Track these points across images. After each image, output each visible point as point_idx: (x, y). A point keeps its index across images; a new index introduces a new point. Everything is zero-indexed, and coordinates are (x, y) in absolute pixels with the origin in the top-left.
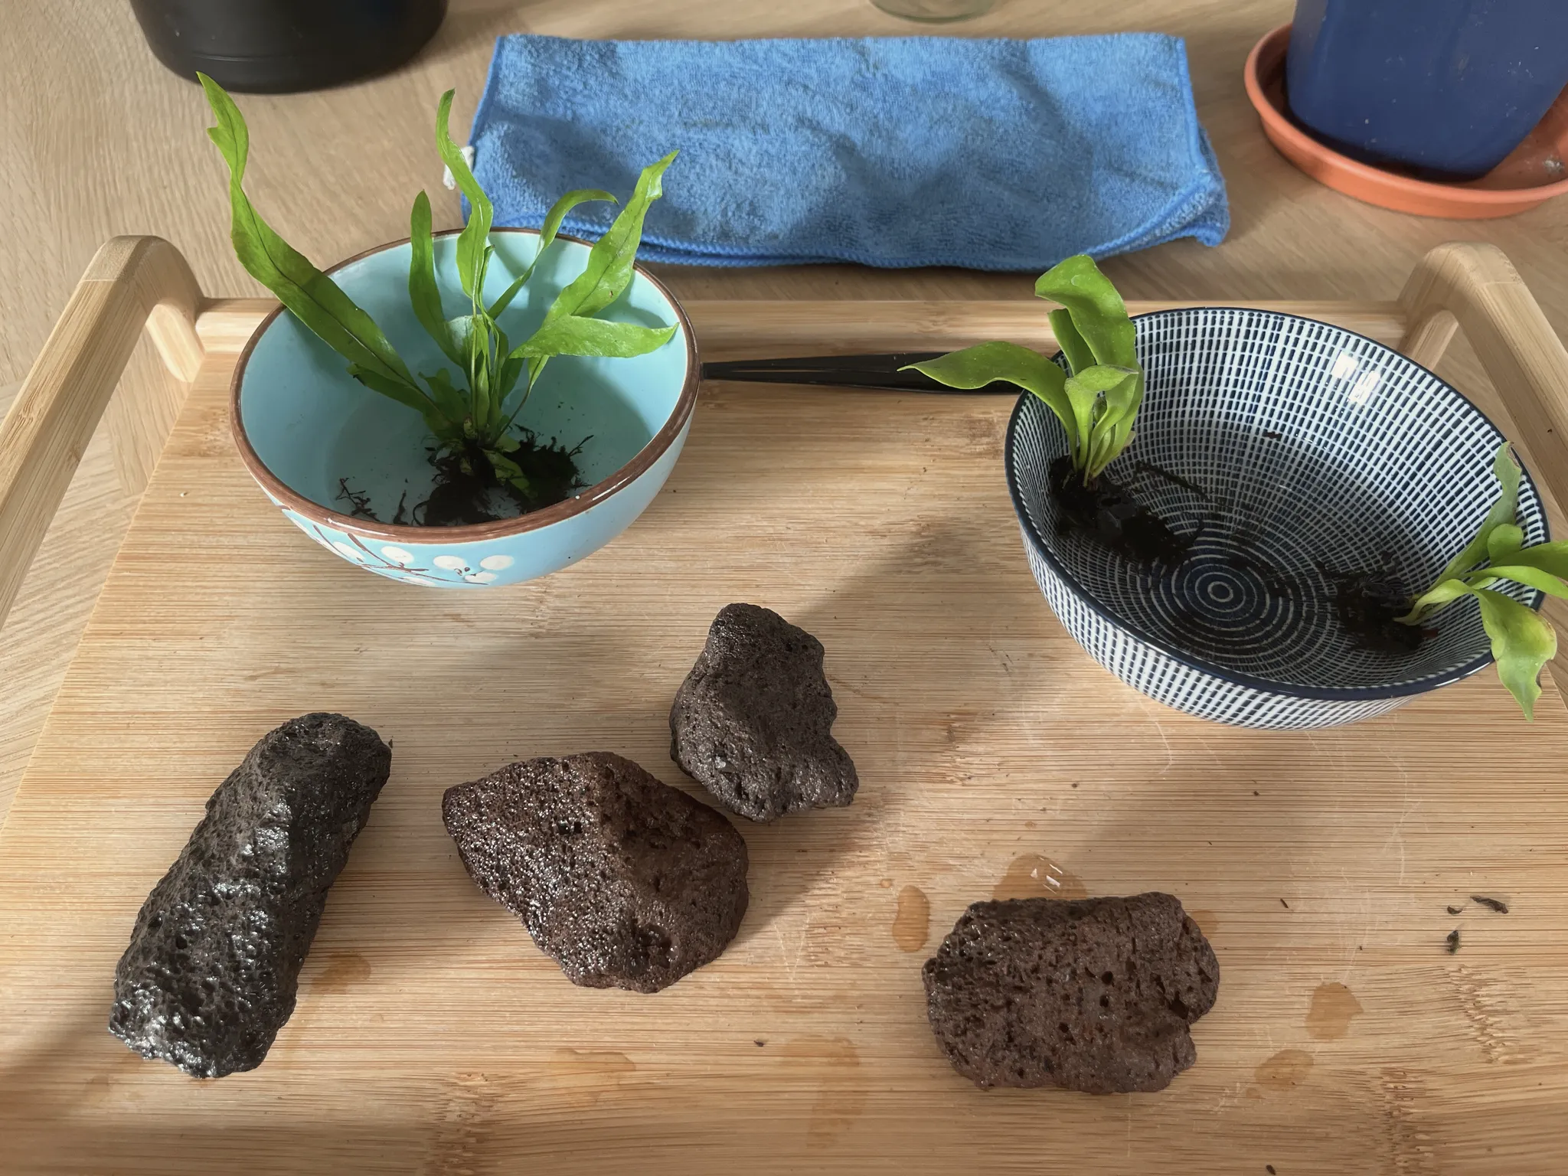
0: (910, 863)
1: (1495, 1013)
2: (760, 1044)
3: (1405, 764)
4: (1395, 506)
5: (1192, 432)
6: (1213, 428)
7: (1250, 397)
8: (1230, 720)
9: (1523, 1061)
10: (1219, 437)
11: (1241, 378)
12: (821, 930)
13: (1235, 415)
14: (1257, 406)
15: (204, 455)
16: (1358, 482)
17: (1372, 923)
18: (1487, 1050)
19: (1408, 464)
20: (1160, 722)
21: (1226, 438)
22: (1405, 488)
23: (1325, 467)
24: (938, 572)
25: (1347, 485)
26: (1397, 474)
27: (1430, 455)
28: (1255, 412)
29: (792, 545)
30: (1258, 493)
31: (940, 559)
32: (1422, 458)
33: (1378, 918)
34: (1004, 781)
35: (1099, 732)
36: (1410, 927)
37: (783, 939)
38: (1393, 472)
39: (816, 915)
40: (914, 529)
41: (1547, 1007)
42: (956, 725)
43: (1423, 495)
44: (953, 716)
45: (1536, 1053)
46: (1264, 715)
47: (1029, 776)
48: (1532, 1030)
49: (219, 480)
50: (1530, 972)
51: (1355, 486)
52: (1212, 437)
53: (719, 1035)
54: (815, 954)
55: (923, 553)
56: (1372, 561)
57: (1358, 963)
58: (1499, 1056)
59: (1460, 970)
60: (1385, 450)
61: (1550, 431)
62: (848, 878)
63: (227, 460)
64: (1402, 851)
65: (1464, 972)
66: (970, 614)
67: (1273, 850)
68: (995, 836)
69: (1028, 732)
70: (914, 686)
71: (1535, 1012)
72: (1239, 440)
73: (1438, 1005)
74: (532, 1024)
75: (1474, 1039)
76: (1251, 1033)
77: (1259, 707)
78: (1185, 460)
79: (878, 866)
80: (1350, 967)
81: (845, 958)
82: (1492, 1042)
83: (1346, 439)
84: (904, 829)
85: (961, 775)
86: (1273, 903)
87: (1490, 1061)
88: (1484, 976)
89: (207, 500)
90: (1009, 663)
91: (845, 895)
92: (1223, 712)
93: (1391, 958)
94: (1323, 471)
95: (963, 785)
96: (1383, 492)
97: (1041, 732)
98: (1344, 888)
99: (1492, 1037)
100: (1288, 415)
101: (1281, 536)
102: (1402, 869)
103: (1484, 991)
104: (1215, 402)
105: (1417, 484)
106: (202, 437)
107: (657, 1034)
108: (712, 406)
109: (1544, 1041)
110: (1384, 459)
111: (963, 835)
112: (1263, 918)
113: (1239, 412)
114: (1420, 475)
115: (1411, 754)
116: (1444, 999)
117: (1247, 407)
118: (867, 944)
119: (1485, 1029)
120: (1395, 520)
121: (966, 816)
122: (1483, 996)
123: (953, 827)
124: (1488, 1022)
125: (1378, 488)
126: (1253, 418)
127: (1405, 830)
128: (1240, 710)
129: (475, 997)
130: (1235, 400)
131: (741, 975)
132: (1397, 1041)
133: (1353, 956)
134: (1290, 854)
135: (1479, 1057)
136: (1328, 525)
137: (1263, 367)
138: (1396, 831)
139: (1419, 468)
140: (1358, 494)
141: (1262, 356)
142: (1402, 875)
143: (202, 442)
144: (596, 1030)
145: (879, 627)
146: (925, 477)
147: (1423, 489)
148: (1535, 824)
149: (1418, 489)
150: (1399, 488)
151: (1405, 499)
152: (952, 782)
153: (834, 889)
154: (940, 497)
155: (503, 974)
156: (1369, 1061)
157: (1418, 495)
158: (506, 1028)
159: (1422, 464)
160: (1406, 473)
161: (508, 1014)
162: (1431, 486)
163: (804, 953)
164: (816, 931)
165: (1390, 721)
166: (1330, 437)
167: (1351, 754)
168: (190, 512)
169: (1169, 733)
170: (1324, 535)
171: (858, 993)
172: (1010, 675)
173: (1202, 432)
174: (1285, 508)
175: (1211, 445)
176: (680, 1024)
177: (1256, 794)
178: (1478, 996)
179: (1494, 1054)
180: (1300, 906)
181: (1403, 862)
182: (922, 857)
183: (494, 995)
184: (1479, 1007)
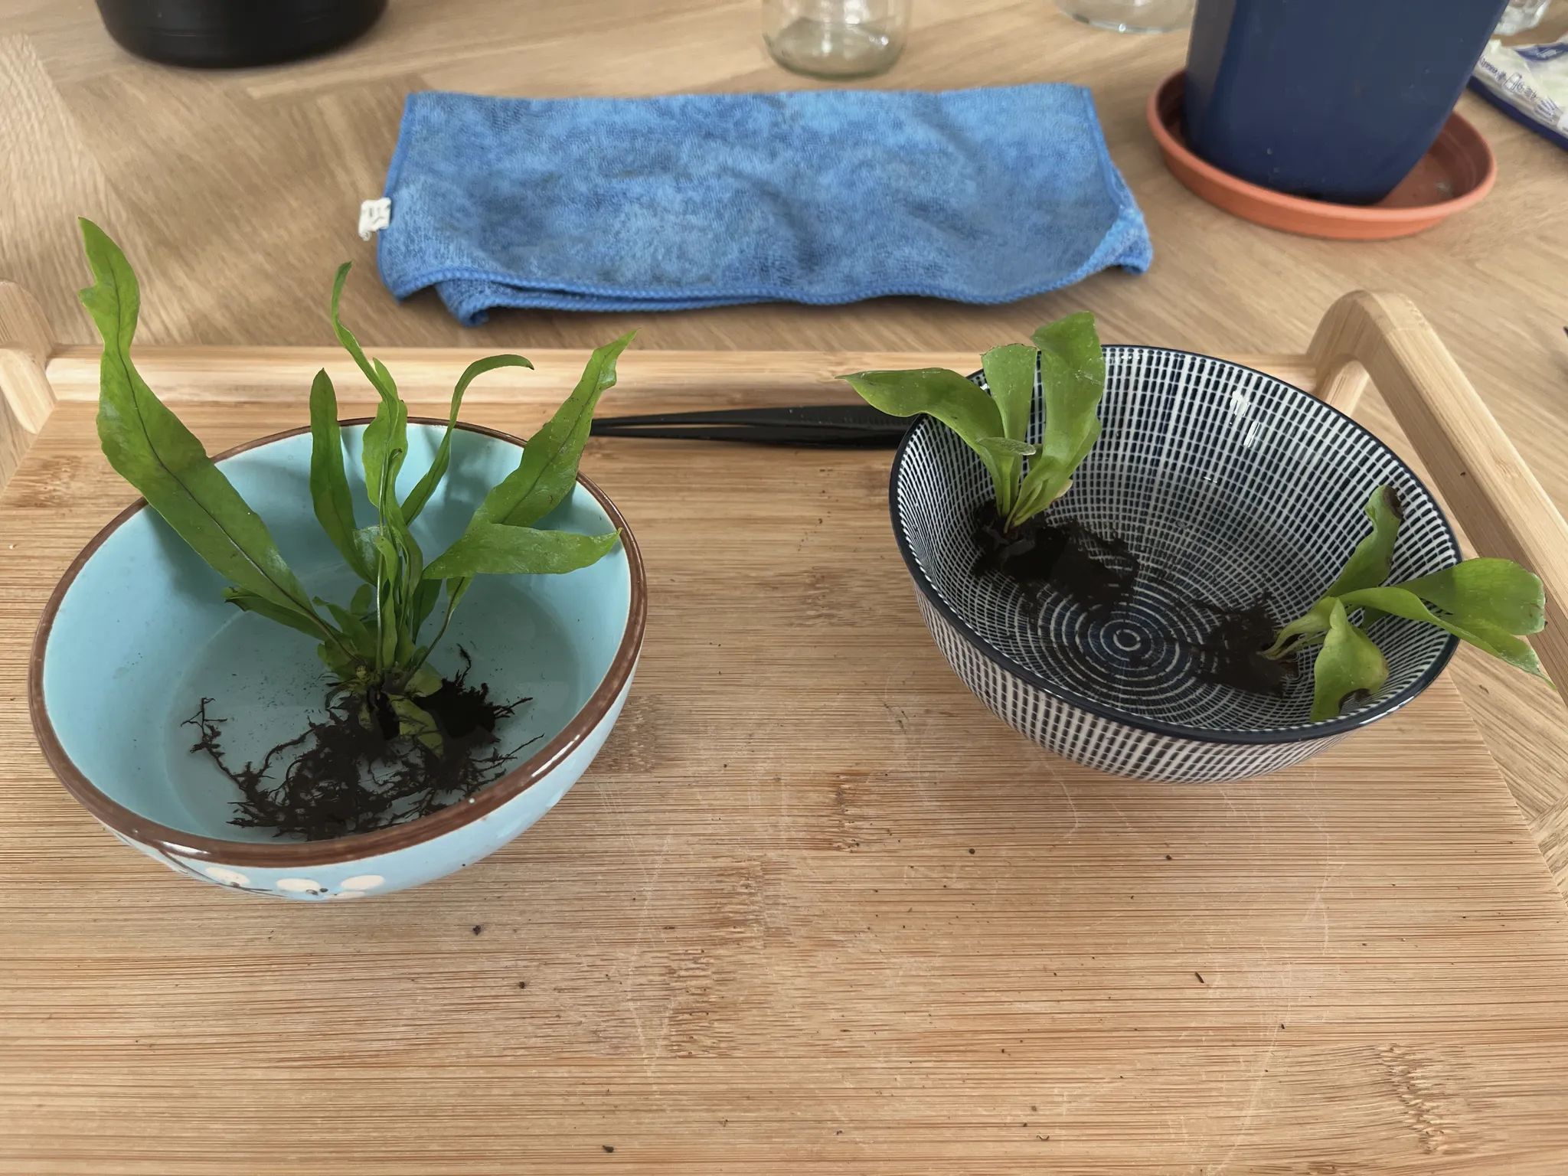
0: (791, 939)
1: (1431, 1097)
2: (609, 1150)
3: (1326, 825)
4: (1306, 549)
5: (1095, 476)
6: (1117, 472)
7: (1154, 439)
8: (1134, 772)
9: (1464, 1151)
10: (1124, 481)
11: (1143, 419)
12: (687, 1016)
13: (1139, 457)
14: (1161, 449)
15: (41, 505)
16: (1268, 526)
17: (1295, 998)
18: (1424, 1139)
19: (1317, 505)
20: (1065, 782)
21: (1131, 482)
22: (1314, 530)
23: (1234, 511)
24: (832, 624)
25: (1256, 529)
26: (1306, 516)
27: (1338, 495)
28: (1160, 455)
29: (677, 597)
30: (1166, 538)
31: (834, 612)
32: (1330, 498)
33: (1302, 993)
34: (897, 846)
35: (1000, 793)
36: (1337, 1002)
37: (643, 1027)
38: (1302, 515)
39: (683, 998)
40: (808, 581)
41: (1487, 1090)
42: (846, 786)
43: (1333, 537)
44: (842, 777)
45: (1478, 1142)
46: (1168, 764)
47: (923, 841)
48: (1473, 1116)
49: (53, 532)
50: (1469, 1051)
51: (1265, 530)
52: (1116, 481)
53: (563, 1139)
54: (679, 1043)
55: (817, 605)
56: (1284, 607)
57: (1282, 1043)
58: (1437, 1145)
59: (1391, 1050)
60: (1292, 491)
61: (1463, 474)
62: (717, 957)
63: (65, 510)
64: (1326, 919)
65: (1397, 1051)
66: (865, 668)
67: (1186, 919)
68: (884, 908)
69: (921, 793)
70: (802, 745)
71: (1476, 1095)
72: (1144, 484)
73: (1369, 1090)
74: (347, 1130)
75: (1409, 1127)
76: (1164, 1125)
77: (1161, 754)
78: (1089, 505)
79: (754, 943)
80: (1271, 1048)
81: (712, 1048)
82: (1429, 1130)
83: (1253, 481)
84: (785, 901)
85: (849, 840)
86: (1188, 977)
87: (1428, 1152)
88: (1418, 1056)
89: (37, 552)
90: (904, 720)
91: (715, 977)
92: (1124, 763)
93: (1316, 1037)
94: (1232, 515)
95: (852, 852)
96: (1293, 536)
97: (935, 793)
98: (1264, 959)
99: (1429, 1124)
100: (1194, 458)
101: (1191, 582)
102: (1327, 938)
103: (1419, 1072)
104: (1118, 444)
105: (1327, 526)
106: (41, 487)
107: (491, 1140)
108: (598, 456)
109: (1486, 1127)
110: (1292, 501)
111: (849, 907)
112: (1176, 994)
113: (1143, 455)
114: (1329, 516)
115: (1332, 814)
116: (1375, 1083)
117: (1152, 450)
118: (740, 1031)
119: (1421, 1115)
120: (1306, 565)
121: (853, 886)
122: (1417, 1079)
123: (839, 899)
124: (1424, 1108)
125: (1287, 531)
126: (1158, 461)
127: (1328, 896)
128: (1142, 759)
129: (283, 1102)
130: (1139, 442)
131: (593, 1069)
132: (1323, 1130)
133: (1276, 1035)
134: (1204, 924)
135: (1417, 1147)
136: (1239, 570)
137: (1165, 408)
138: (1318, 896)
139: (1328, 509)
140: (1268, 538)
141: (1164, 396)
142: (1326, 944)
143: (40, 493)
144: (420, 1137)
145: (766, 683)
146: (822, 528)
147: (1332, 531)
148: (1469, 887)
149: (1328, 531)
150: (1309, 531)
151: (1316, 542)
152: (839, 849)
153: (703, 970)
154: (835, 548)
155: (319, 1073)
156: (1294, 1154)
157: (1328, 537)
158: (315, 1137)
159: (1331, 505)
160: (1315, 515)
161: (319, 1121)
162: (1340, 527)
163: (665, 1043)
164: (681, 1018)
165: (1309, 779)
166: (1237, 480)
167: (1268, 814)
168: (17, 565)
169: (1075, 793)
170: (1235, 581)
171: (726, 1087)
172: (905, 732)
173: (1106, 475)
174: (1194, 553)
175: (1116, 489)
176: (518, 1127)
177: (1169, 858)
178: (1412, 1078)
179: (1432, 1144)
180: (1218, 980)
181: (1327, 931)
182: (803, 931)
183: (306, 1098)
184: (1413, 1090)
